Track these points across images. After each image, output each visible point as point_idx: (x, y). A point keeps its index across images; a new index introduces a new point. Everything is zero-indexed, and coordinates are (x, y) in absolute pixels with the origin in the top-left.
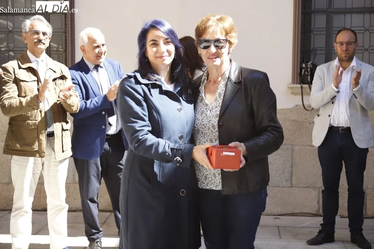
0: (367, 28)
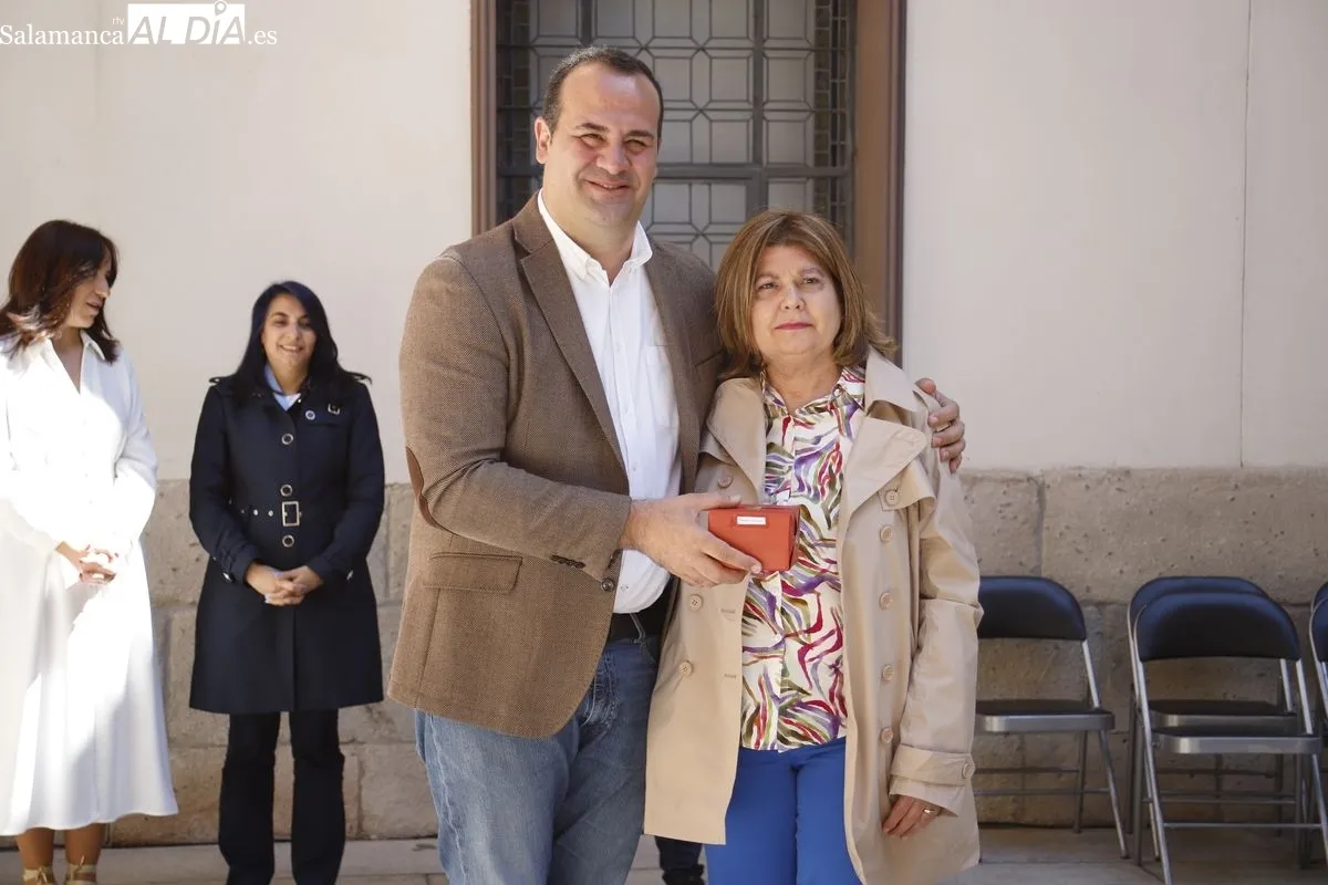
0: (700, 228)
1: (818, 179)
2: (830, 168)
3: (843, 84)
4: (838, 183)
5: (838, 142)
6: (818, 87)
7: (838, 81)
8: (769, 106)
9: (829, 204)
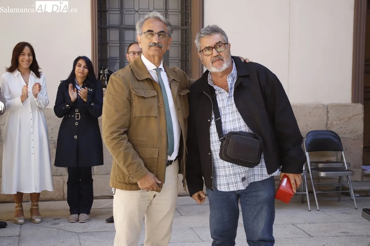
1: (182, 30)
2: (185, 27)
3: (188, 5)
4: (187, 30)
5: (187, 20)
6: (182, 6)
7: (187, 4)
8: (169, 11)
9: (185, 36)
